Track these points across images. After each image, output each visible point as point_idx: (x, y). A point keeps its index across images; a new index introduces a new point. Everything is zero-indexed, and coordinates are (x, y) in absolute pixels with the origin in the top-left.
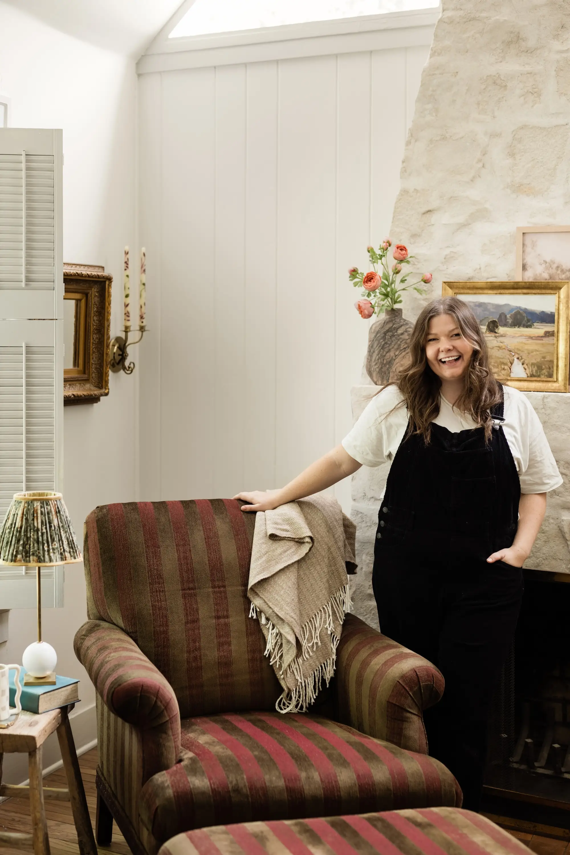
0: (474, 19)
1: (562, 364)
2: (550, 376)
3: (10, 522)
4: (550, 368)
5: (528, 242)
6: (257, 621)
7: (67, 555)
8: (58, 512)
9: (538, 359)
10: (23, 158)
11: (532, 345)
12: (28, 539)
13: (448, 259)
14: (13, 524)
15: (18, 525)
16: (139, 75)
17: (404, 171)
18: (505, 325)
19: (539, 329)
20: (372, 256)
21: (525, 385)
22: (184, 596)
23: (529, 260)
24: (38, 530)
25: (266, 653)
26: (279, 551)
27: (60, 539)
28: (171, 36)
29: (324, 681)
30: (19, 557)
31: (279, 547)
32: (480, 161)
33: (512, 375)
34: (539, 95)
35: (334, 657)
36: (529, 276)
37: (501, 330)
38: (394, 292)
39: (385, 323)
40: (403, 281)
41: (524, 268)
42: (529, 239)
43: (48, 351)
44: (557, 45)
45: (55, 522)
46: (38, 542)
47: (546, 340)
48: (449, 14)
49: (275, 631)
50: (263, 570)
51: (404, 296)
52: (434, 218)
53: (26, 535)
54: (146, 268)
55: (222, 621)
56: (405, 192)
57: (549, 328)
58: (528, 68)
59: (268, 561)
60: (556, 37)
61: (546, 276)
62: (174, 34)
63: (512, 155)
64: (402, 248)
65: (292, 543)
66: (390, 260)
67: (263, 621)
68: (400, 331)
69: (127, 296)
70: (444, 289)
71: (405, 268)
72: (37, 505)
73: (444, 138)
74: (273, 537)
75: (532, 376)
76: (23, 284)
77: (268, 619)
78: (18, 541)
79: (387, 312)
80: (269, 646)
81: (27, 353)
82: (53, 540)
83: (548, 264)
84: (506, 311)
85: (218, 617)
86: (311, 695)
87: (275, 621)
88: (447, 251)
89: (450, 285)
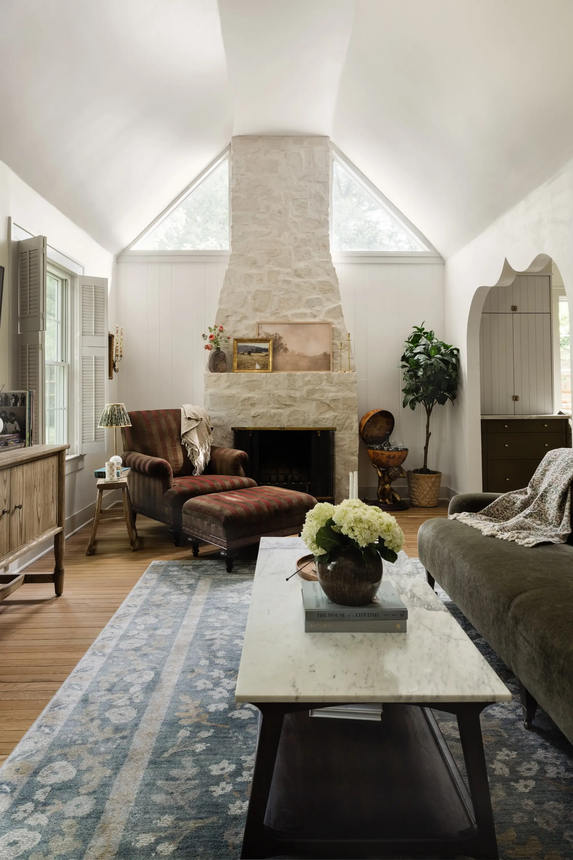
0: (242, 255)
1: (271, 364)
2: (267, 368)
3: (105, 413)
4: (267, 366)
5: (260, 327)
6: (184, 446)
7: (126, 423)
8: (123, 409)
9: (263, 363)
10: (93, 288)
11: (261, 359)
12: (112, 418)
13: (234, 332)
14: (106, 413)
15: (108, 414)
16: (117, 263)
17: (220, 302)
18: (253, 352)
19: (264, 354)
20: (210, 330)
21: (260, 371)
22: (161, 440)
23: (260, 332)
24: (116, 415)
25: (188, 456)
26: (191, 423)
27: (124, 418)
28: (131, 249)
29: (206, 464)
30: (109, 424)
31: (191, 422)
32: (244, 300)
33: (256, 368)
34: (262, 281)
35: (210, 456)
36: (260, 337)
37: (252, 354)
38: (218, 342)
39: (215, 352)
40: (221, 338)
41: (259, 335)
42: (260, 326)
43: (103, 358)
44: (267, 266)
45: (122, 412)
46: (116, 419)
47: (266, 357)
48: (234, 252)
49: (191, 448)
50: (186, 429)
51: (220, 343)
52: (230, 318)
53: (111, 417)
54: (122, 333)
55: (174, 447)
56: (220, 309)
57: (267, 353)
58: (259, 272)
59: (188, 426)
60: (267, 263)
61: (265, 337)
62: (132, 249)
63: (254, 299)
64: (221, 327)
65: (195, 421)
66: (217, 331)
67: (186, 446)
68: (220, 355)
69: (117, 343)
70: (234, 341)
71: (221, 334)
72: (115, 407)
73: (233, 292)
74: (189, 419)
75: (262, 368)
76: (93, 334)
77: (188, 445)
78: (109, 419)
79: (216, 349)
80: (189, 454)
81: (95, 359)
82: (121, 419)
83: (266, 333)
84: (253, 348)
85: (173, 446)
86: (203, 468)
87: (191, 445)
88: (234, 329)
89: (236, 340)
